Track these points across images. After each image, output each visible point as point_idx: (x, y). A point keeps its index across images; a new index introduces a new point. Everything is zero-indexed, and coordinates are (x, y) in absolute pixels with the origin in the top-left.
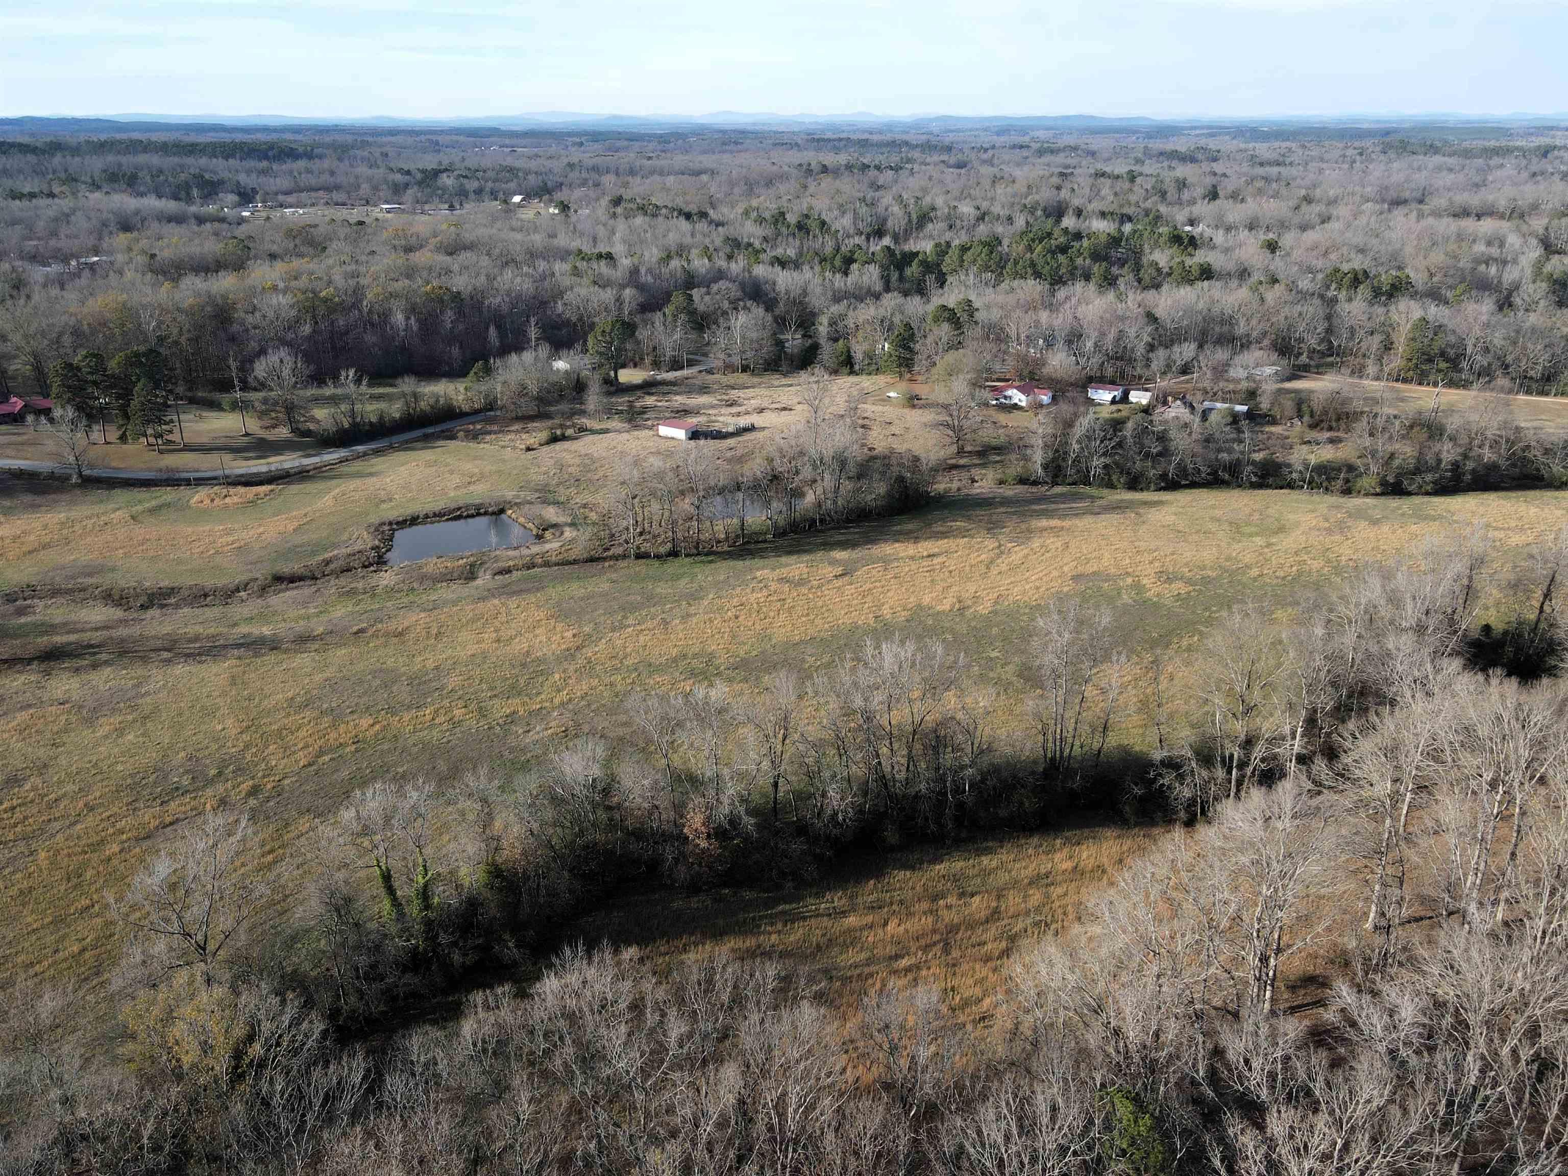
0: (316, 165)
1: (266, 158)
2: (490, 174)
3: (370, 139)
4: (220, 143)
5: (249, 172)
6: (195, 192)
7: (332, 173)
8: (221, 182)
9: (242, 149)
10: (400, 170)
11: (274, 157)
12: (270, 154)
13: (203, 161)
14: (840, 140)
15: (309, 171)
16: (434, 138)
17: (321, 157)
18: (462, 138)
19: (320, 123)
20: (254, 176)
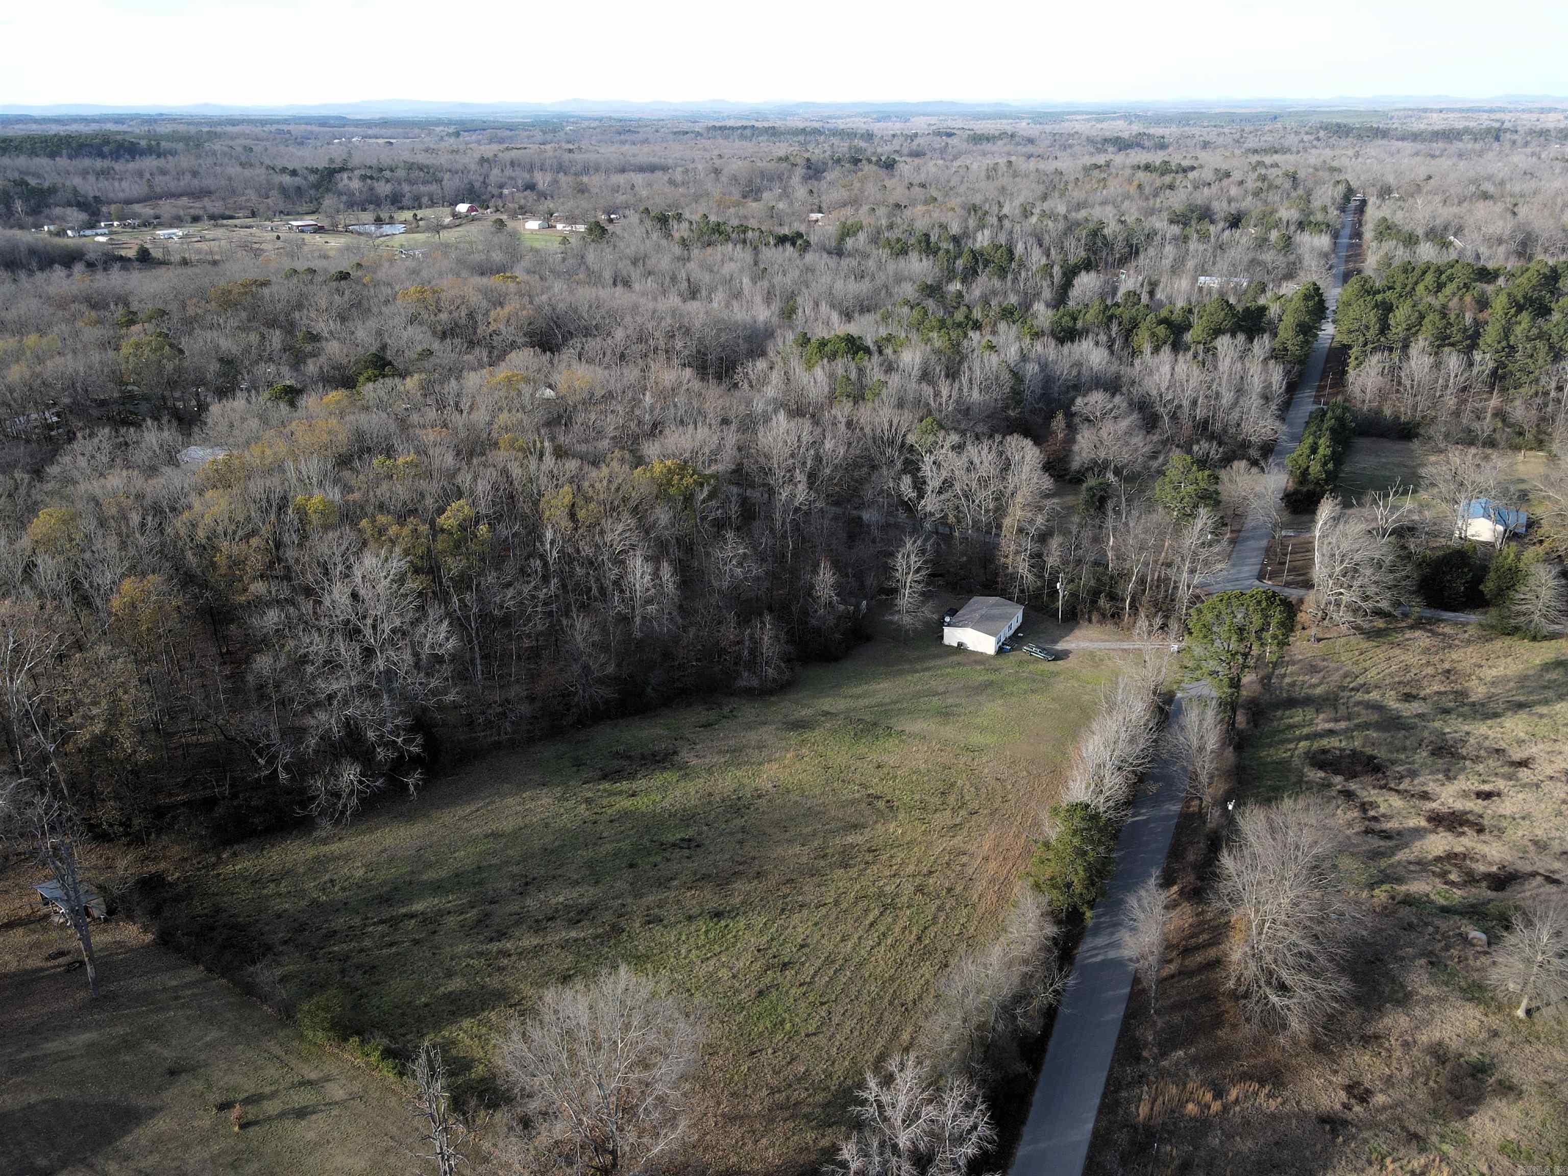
0: (170, 163)
1: (102, 155)
2: (401, 173)
3: (219, 129)
4: (40, 137)
5: (84, 173)
6: (18, 205)
7: (195, 174)
8: (53, 190)
9: (69, 144)
10: (284, 170)
11: (111, 153)
12: (106, 149)
13: (22, 161)
14: (745, 128)
15: (163, 172)
16: (285, 128)
17: (173, 153)
18: (316, 129)
19: (142, 112)
20: (91, 178)
